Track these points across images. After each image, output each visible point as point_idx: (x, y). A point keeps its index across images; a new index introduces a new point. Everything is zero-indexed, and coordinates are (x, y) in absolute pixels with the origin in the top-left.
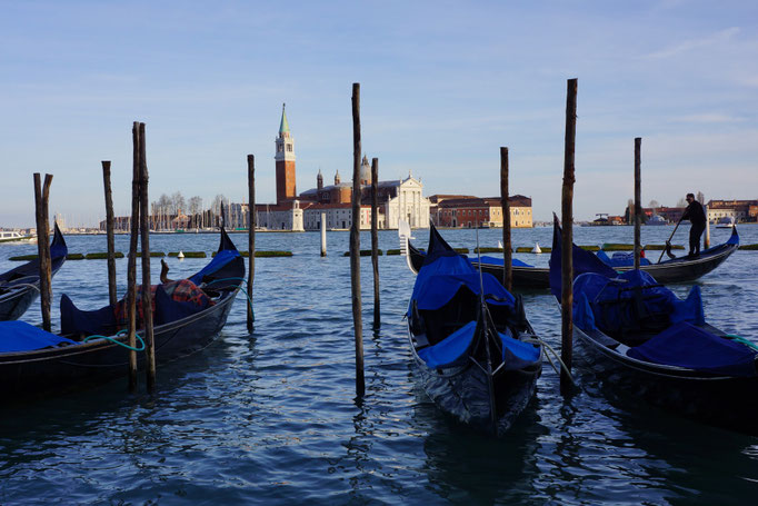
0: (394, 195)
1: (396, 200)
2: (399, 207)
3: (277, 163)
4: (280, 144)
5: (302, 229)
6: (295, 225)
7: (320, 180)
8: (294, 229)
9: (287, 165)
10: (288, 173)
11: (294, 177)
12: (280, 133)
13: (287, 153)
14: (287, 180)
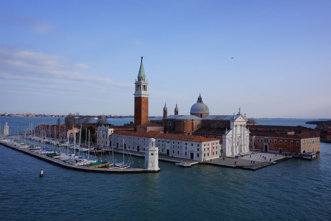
0: (229, 129)
1: (231, 132)
2: (232, 138)
3: (136, 99)
4: (138, 86)
5: (157, 168)
6: (150, 165)
7: (165, 112)
8: (150, 168)
9: (143, 100)
10: (143, 106)
11: (147, 109)
12: (139, 77)
13: (143, 92)
14: (143, 111)
